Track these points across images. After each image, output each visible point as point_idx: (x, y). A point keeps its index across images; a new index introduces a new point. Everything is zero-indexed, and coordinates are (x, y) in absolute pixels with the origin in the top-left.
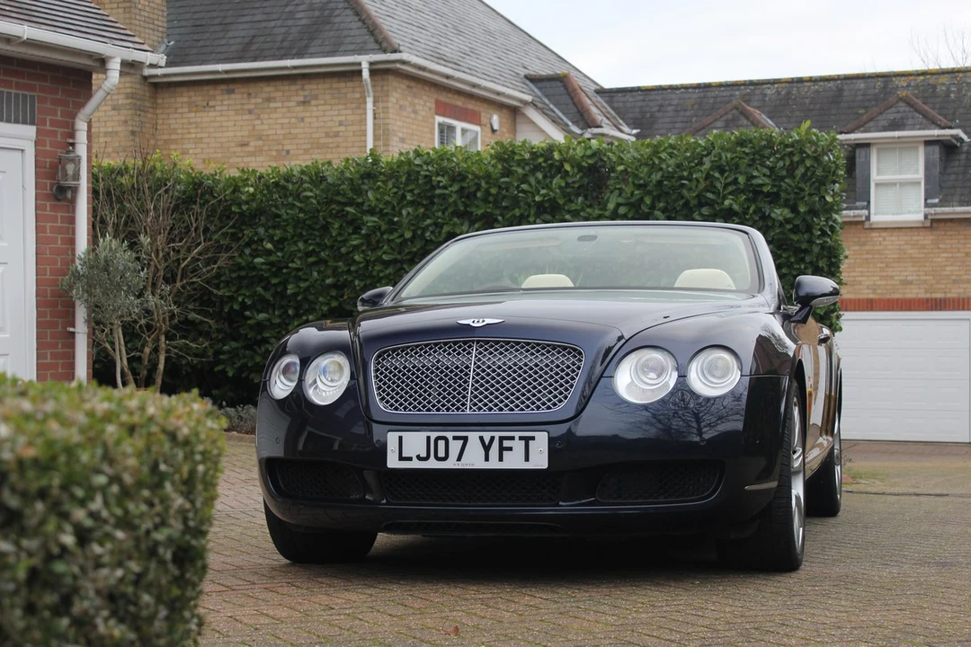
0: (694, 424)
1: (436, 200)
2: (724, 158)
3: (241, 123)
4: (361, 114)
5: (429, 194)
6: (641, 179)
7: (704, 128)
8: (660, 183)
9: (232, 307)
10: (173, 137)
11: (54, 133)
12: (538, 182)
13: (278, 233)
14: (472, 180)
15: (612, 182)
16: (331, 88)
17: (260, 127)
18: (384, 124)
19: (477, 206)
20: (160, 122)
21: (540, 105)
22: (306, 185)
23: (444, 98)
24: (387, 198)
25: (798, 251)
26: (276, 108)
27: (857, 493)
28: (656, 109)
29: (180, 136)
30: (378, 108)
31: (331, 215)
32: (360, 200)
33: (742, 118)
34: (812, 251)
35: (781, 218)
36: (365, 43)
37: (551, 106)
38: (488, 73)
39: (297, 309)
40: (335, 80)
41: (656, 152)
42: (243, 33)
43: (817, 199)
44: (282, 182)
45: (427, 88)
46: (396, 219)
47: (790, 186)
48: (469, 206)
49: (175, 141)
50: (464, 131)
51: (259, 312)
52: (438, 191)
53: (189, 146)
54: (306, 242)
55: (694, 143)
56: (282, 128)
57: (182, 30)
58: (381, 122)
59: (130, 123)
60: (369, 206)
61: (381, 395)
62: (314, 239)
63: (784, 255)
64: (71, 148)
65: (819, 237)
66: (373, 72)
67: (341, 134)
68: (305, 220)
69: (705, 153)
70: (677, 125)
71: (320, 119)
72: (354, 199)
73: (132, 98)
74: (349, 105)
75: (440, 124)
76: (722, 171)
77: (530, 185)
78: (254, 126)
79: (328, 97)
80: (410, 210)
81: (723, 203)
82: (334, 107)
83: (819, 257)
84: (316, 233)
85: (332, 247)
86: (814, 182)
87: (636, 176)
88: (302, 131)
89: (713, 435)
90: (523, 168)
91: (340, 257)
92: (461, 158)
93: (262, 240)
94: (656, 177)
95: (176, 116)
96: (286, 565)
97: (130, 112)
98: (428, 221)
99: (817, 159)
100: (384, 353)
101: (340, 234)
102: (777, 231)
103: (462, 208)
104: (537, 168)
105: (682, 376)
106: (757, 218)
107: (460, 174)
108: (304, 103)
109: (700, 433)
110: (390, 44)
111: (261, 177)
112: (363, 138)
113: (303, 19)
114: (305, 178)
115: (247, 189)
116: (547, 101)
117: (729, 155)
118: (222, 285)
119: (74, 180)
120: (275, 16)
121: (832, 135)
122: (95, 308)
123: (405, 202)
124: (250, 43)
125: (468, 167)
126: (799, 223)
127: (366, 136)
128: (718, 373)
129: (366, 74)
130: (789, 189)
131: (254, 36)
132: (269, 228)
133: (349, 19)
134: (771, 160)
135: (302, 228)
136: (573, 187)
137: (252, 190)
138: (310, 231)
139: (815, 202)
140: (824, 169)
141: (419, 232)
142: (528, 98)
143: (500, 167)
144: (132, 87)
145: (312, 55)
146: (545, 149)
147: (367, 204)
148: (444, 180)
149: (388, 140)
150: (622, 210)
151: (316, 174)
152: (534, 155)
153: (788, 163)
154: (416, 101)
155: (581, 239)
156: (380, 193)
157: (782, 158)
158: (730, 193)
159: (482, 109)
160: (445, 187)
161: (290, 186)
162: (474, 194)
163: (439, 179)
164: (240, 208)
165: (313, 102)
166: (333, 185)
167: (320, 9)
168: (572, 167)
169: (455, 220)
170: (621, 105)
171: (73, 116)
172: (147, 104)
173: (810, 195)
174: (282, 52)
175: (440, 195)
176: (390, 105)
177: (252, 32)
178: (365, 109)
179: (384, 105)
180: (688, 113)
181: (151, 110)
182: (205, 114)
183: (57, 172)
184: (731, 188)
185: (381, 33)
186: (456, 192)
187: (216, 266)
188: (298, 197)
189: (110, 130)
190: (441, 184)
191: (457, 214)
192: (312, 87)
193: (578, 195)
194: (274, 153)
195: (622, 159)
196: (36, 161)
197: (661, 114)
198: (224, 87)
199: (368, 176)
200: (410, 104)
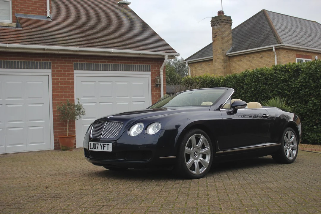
1: (260, 81)
6: (306, 72)
10: (234, 68)
11: (155, 73)
12: (283, 75)
14: (267, 75)
15: (300, 73)
16: (267, 54)
17: (252, 64)
20: (231, 65)
23: (298, 53)
24: (249, 81)
26: (255, 60)
31: (238, 86)
32: (243, 82)
36: (274, 42)
38: (314, 46)
40: (268, 52)
41: (311, 65)
42: (249, 43)
45: (293, 51)
46: (250, 86)
49: (234, 69)
50: (306, 61)
52: (260, 79)
53: (237, 70)
57: (236, 44)
58: (279, 61)
59: (223, 66)
64: (159, 76)
66: (276, 49)
71: (265, 61)
73: (224, 60)
74: (271, 57)
75: (297, 60)
79: (267, 56)
80: (253, 83)
82: (268, 58)
85: (238, 93)
88: (261, 64)
90: (280, 71)
94: (311, 71)
95: (234, 63)
97: (223, 63)
98: (258, 86)
104: (282, 71)
107: (265, 74)
108: (261, 58)
110: (280, 42)
113: (262, 37)
114: (232, 77)
119: (160, 83)
120: (256, 38)
124: (250, 45)
125: (267, 72)
129: (274, 50)
133: (272, 37)
136: (292, 75)
137: (222, 81)
141: (256, 89)
143: (274, 71)
144: (223, 58)
145: (262, 46)
146: (284, 66)
150: (302, 80)
154: (289, 55)
159: (312, 55)
160: (261, 77)
161: (230, 79)
162: (268, 79)
164: (219, 85)
165: (263, 57)
166: (238, 78)
167: (266, 35)
168: (291, 70)
169: (264, 85)
172: (228, 61)
174: (256, 46)
177: (250, 42)
178: (275, 58)
179: (279, 56)
181: (229, 63)
182: (240, 62)
183: (156, 81)
185: (279, 39)
186: (264, 78)
191: (264, 84)
192: (263, 54)
195: (303, 67)
196: (151, 79)
198: (244, 56)
199: (246, 76)
200: (287, 56)
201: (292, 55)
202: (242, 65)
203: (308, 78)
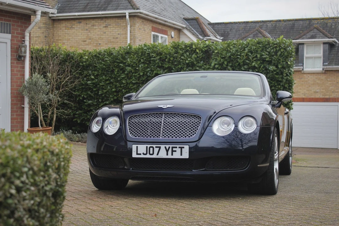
0: (240, 143)
1: (151, 62)
2: (252, 48)
3: (84, 34)
4: (126, 31)
5: (149, 60)
6: (223, 55)
7: (246, 37)
8: (230, 57)
9: (79, 98)
10: (60, 38)
11: (17, 37)
12: (187, 56)
13: (96, 73)
14: (164, 55)
15: (213, 56)
16: (115, 22)
17: (90, 35)
18: (134, 35)
19: (166, 64)
20: (55, 33)
21: (188, 28)
22: (106, 56)
23: (155, 25)
24: (134, 61)
25: (278, 81)
26: (96, 29)
27: (297, 166)
28: (229, 30)
29: (62, 38)
30: (132, 29)
31: (114, 66)
32: (125, 62)
33: (259, 34)
34: (283, 81)
35: (272, 70)
36: (127, 6)
37: (193, 29)
38: (170, 17)
39: (102, 99)
40: (117, 19)
41: (229, 46)
42: (84, 2)
43: (285, 63)
44: (98, 55)
45: (149, 22)
46: (137, 68)
47: (276, 58)
48: (163, 64)
49: (60, 40)
50: (162, 37)
51: (89, 100)
52: (152, 59)
53: (65, 41)
54: (106, 76)
55: (242, 43)
56: (98, 36)
57: (63, 1)
59: (44, 33)
60: (128, 63)
61: (130, 132)
62: (109, 75)
63: (273, 83)
64: (23, 42)
65: (285, 76)
66: (130, 16)
67: (119, 38)
68: (105, 68)
69: (246, 46)
70: (237, 36)
71: (111, 33)
72: (123, 61)
73: (46, 24)
74: (121, 28)
75: (153, 35)
76: (252, 53)
77: (184, 57)
78: (88, 35)
79: (114, 25)
80: (142, 65)
81: (252, 64)
82: (116, 28)
83: (285, 83)
84: (109, 73)
85: (115, 78)
86: (284, 57)
87: (222, 54)
88: (105, 37)
89: (247, 147)
90: (182, 51)
91: (117, 81)
92: (160, 47)
93: (90, 75)
94: (229, 54)
95: (61, 31)
96: (97, 190)
97: (45, 29)
98: (149, 69)
99: (285, 49)
100: (132, 117)
101: (117, 73)
102: (271, 74)
103: (160, 65)
104: (187, 51)
105: (236, 126)
106: (264, 69)
107: (160, 53)
108: (106, 27)
109: (242, 146)
110: (136, 6)
111: (90, 53)
112: (126, 39)
114: (106, 53)
115: (85, 57)
116: (191, 27)
117: (254, 47)
118: (76, 91)
119: (24, 53)
121: (290, 40)
122: (31, 98)
123: (141, 62)
124: (87, 6)
125: (163, 50)
126: (278, 71)
127: (127, 38)
128: (249, 125)
129: (127, 17)
130: (275, 59)
131: (88, 3)
132: (93, 71)
134: (269, 49)
135: (104, 71)
136: (199, 58)
137: (87, 57)
138: (107, 72)
139: (284, 64)
140: (287, 53)
141: (145, 73)
142: (184, 26)
143: (174, 50)
144: (45, 21)
145: (109, 10)
146: (190, 44)
147: (127, 63)
148: (154, 55)
149: (135, 40)
150: (217, 66)
151: (110, 52)
152: (186, 46)
153: (275, 50)
154: (145, 27)
155: (202, 77)
156: (132, 59)
157: (273, 49)
158: (255, 61)
159: (168, 30)
160: (155, 57)
161: (100, 56)
162: (165, 60)
163: (153, 54)
164: (83, 64)
165: (109, 27)
166: (116, 56)
168: (199, 51)
169: (158, 69)
170: (217, 29)
171: (24, 31)
172: (51, 27)
173: (283, 62)
174: (98, 9)
175: (153, 60)
176: (136, 28)
178: (127, 29)
179: (134, 28)
180: (240, 32)
181: (52, 29)
182: (71, 30)
183: (18, 51)
184: (255, 59)
185: (133, 2)
186: (158, 59)
187: (74, 84)
188: (103, 60)
189: (38, 35)
190: (153, 56)
191: (159, 67)
192: (109, 21)
193: (201, 61)
194: (95, 44)
195: (217, 48)
196: (11, 47)
197: (231, 32)
198: (78, 21)
199: (128, 53)
200: (143, 28)
201: (148, 27)
202: (74, 34)
203: (226, 63)
